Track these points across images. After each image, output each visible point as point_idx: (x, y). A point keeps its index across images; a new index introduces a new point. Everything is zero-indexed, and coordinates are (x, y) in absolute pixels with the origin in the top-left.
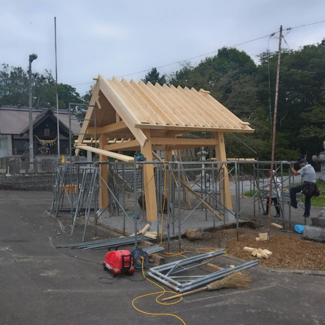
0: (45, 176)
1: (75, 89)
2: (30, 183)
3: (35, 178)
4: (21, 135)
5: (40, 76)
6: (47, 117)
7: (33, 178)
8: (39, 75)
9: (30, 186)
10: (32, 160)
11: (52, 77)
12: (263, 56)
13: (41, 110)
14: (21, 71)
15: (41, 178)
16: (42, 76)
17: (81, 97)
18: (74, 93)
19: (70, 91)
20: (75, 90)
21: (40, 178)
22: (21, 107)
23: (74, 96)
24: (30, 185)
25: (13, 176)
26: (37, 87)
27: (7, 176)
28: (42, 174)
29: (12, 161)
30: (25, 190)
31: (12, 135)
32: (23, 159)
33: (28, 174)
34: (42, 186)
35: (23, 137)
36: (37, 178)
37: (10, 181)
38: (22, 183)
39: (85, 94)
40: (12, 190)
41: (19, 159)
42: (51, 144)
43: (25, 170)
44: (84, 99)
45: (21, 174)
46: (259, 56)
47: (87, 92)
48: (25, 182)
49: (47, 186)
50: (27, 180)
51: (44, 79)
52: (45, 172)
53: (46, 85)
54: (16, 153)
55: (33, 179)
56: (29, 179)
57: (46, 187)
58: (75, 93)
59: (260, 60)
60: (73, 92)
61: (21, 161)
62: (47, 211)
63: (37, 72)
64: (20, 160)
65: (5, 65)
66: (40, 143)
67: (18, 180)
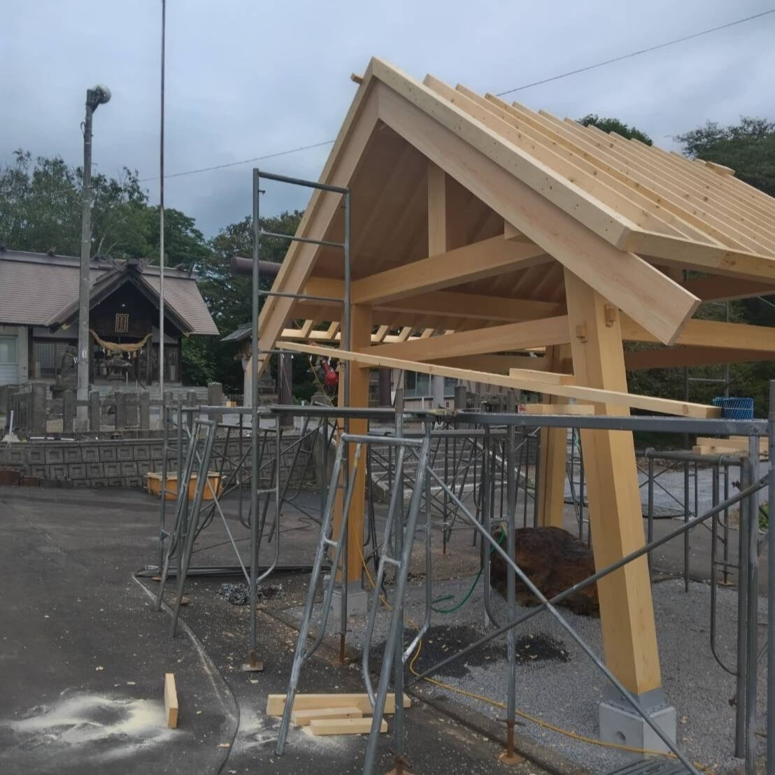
0: (123, 444)
1: (193, 221)
2: (76, 466)
3: (93, 449)
4: (55, 327)
5: (108, 184)
6: (123, 282)
7: (87, 449)
8: (105, 180)
9: (75, 474)
10: (83, 395)
11: (138, 187)
12: (696, 140)
13: (110, 266)
14: (62, 169)
15: (109, 448)
16: (114, 184)
17: (206, 242)
18: (188, 231)
19: (179, 226)
20: (193, 224)
21: (107, 451)
22: (56, 256)
23: (189, 238)
24: (77, 471)
25: (25, 441)
26: (99, 211)
27: (6, 443)
28: (112, 437)
29: (25, 397)
30: (58, 484)
31: (31, 328)
32: (57, 392)
33: (72, 435)
34: (110, 473)
35: (57, 335)
36: (97, 450)
37: (16, 457)
38: (50, 465)
39: (216, 234)
40: (19, 484)
41: (45, 389)
42: (132, 353)
43: (61, 421)
44: (215, 247)
45: (48, 435)
46: (686, 140)
47: (221, 230)
48: (61, 461)
49: (128, 474)
50: (67, 455)
51: (119, 190)
52: (122, 429)
53: (122, 208)
54: (37, 373)
55: (87, 452)
56: (75, 452)
57: (125, 477)
58: (193, 231)
59: (686, 149)
60: (187, 229)
61: (50, 396)
62: (137, 576)
63: (102, 174)
64: (48, 394)
65: (21, 153)
66: (104, 351)
67: (38, 453)
